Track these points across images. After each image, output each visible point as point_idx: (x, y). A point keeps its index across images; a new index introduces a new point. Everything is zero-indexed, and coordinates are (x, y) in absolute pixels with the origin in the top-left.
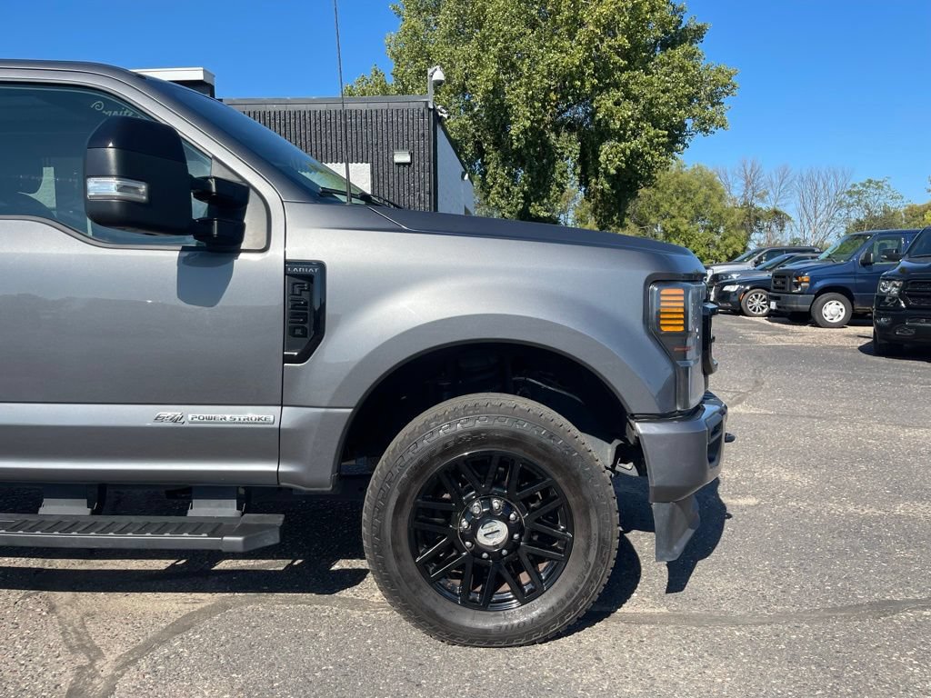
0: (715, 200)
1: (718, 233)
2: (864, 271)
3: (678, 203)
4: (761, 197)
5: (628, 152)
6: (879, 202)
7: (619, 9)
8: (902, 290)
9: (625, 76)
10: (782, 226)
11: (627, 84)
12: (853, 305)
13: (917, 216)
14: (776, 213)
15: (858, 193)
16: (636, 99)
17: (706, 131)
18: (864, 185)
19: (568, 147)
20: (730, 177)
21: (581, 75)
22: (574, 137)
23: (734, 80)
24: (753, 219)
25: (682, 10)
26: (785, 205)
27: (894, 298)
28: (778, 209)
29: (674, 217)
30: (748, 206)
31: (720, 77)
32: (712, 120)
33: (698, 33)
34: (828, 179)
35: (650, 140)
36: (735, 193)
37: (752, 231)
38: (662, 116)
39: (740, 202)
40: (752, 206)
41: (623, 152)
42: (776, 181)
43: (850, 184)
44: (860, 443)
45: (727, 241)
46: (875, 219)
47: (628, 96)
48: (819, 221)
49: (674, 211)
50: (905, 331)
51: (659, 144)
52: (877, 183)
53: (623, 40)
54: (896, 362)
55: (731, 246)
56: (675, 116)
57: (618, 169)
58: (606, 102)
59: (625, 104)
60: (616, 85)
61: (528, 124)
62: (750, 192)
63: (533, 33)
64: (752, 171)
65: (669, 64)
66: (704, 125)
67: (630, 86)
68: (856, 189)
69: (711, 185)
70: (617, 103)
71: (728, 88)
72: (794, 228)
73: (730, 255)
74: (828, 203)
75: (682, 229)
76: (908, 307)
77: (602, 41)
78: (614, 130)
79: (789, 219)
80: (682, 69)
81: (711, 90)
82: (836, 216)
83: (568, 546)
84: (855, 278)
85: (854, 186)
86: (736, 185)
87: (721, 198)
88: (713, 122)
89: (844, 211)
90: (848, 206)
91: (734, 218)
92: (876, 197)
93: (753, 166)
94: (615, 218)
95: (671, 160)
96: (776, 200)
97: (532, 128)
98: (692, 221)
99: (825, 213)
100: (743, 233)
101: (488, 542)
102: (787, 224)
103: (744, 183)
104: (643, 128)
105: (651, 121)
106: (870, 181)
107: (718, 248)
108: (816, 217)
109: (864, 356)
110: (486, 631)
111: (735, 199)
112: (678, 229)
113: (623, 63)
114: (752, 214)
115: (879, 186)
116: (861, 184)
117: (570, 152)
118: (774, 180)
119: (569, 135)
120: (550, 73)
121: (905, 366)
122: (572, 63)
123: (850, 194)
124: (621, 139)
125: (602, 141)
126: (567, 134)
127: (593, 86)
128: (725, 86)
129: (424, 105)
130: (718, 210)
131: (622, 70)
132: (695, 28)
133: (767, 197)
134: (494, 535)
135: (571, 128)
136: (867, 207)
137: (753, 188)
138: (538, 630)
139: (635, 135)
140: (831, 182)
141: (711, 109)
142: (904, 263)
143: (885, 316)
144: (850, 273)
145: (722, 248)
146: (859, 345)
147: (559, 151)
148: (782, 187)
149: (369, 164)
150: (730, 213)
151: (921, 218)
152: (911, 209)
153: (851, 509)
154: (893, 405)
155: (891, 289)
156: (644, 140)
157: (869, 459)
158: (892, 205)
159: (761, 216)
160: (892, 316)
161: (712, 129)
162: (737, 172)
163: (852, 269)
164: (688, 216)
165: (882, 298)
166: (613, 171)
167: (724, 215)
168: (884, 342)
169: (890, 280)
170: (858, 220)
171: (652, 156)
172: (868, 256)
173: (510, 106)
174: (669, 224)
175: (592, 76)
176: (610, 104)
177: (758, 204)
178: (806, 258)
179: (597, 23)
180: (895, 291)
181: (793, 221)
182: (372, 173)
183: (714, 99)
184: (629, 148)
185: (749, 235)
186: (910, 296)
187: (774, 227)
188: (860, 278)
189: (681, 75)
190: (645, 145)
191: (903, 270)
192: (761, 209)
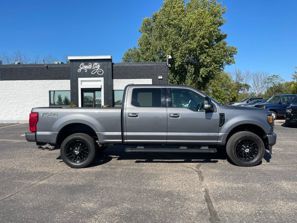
0: (228, 81)
1: (229, 91)
2: (279, 105)
3: (217, 82)
4: (242, 80)
5: (208, 71)
6: (277, 82)
7: (206, 33)
8: (292, 111)
9: (207, 50)
10: (248, 89)
11: (208, 52)
12: (277, 114)
13: (289, 86)
14: (246, 85)
15: (271, 79)
16: (210, 56)
17: (229, 64)
18: (272, 77)
19: (191, 69)
20: (232, 74)
21: (196, 50)
22: (192, 66)
23: (236, 50)
24: (239, 87)
25: (220, 30)
26: (249, 82)
27: (290, 113)
28: (247, 84)
29: (215, 86)
30: (237, 83)
31: (233, 50)
32: (231, 61)
33: (225, 36)
34: (262, 75)
35: (215, 68)
36: (234, 79)
37: (239, 90)
38: (217, 61)
39: (235, 82)
40: (239, 83)
41: (207, 71)
42: (246, 75)
43: (268, 76)
44: (289, 144)
45: (232, 93)
46: (276, 87)
47: (208, 56)
48: (259, 87)
49: (216, 85)
50: (293, 121)
51: (217, 68)
52: (276, 76)
53: (207, 41)
54: (291, 128)
55: (233, 95)
56: (221, 61)
57: (205, 75)
58: (202, 57)
59: (207, 58)
60: (205, 52)
61: (180, 63)
62: (238, 79)
63: (180, 38)
64: (238, 72)
65: (219, 46)
66: (228, 63)
67: (209, 53)
68: (270, 78)
69: (227, 77)
70: (205, 58)
71: (235, 52)
72: (252, 89)
73: (233, 98)
74: (261, 82)
75: (218, 90)
76: (294, 115)
77: (201, 41)
78: (205, 65)
79: (250, 87)
80: (223, 48)
81: (230, 53)
82: (264, 86)
83: (258, 152)
84: (277, 107)
85: (269, 77)
86: (234, 77)
87: (230, 81)
88: (231, 62)
89: (266, 84)
90: (268, 83)
91: (234, 87)
92: (276, 80)
93: (239, 71)
94: (202, 88)
95: (220, 73)
96: (246, 81)
97: (181, 64)
98: (221, 87)
99: (261, 85)
100: (236, 91)
101: (246, 152)
102: (249, 88)
103: (236, 76)
104: (212, 64)
105: (215, 62)
106: (274, 75)
107: (229, 96)
108: (258, 86)
109: (283, 127)
110: (247, 164)
111: (234, 81)
112: (217, 90)
113: (207, 47)
114: (239, 85)
115: (277, 77)
116: (271, 76)
117: (192, 71)
118: (245, 75)
119: (191, 66)
120: (186, 49)
121: (294, 129)
122: (194, 47)
123: (268, 79)
124: (207, 67)
125: (201, 67)
126: (190, 66)
127: (199, 53)
128: (234, 52)
129: (166, 64)
130: (229, 85)
131: (206, 48)
132: (224, 35)
133: (243, 80)
134: (247, 151)
135: (191, 64)
136: (273, 83)
137: (239, 78)
138: (254, 164)
139: (210, 66)
140: (262, 76)
141: (230, 58)
142: (291, 105)
143: (289, 118)
144: (276, 106)
145: (231, 96)
146: (281, 125)
147: (188, 70)
148: (248, 77)
149: (152, 79)
150: (233, 85)
151: (290, 86)
152: (287, 83)
153: (291, 153)
154: (293, 137)
155: (289, 111)
156: (213, 67)
157: (292, 146)
158: (281, 82)
159: (242, 86)
160: (290, 118)
161: (231, 64)
162: (234, 73)
163: (276, 105)
164: (220, 86)
165: (287, 113)
166: (204, 76)
167: (231, 86)
168: (288, 124)
169: (289, 109)
170: (271, 87)
171: (215, 72)
172: (280, 101)
173: (175, 58)
174: (214, 89)
175: (199, 50)
176: (204, 58)
177: (241, 82)
178: (262, 101)
179: (200, 37)
180: (290, 112)
181: (251, 87)
182: (152, 81)
183: (231, 55)
184: (209, 70)
185: (238, 91)
186: (294, 113)
187: (246, 89)
188: (278, 107)
189: (223, 49)
190: (213, 69)
191: (291, 106)
192: (242, 84)
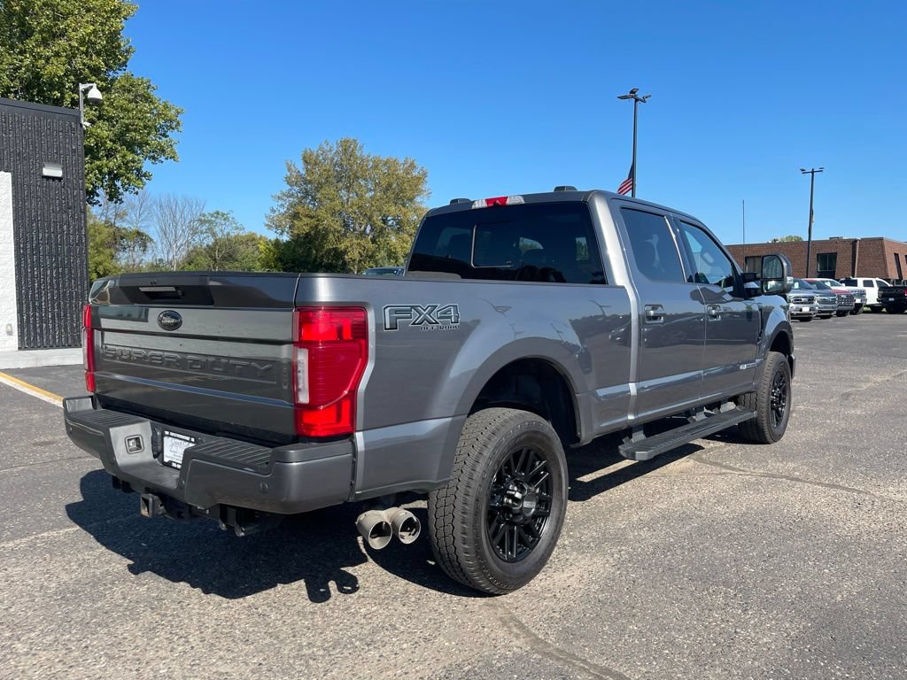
4: (124, 218)
6: (224, 230)
10: (145, 247)
14: (139, 234)
15: (208, 222)
18: (213, 216)
24: (119, 239)
26: (147, 227)
28: (141, 230)
30: (109, 224)
32: (162, 151)
34: (183, 208)
37: (117, 250)
39: (103, 220)
40: (115, 225)
42: (135, 203)
43: (201, 213)
52: (224, 215)
55: (100, 263)
68: (206, 219)
72: (155, 249)
74: (184, 228)
79: (151, 240)
85: (204, 215)
89: (196, 237)
91: (101, 237)
92: (223, 227)
96: (138, 222)
99: (182, 237)
100: (111, 252)
102: (148, 244)
106: (218, 213)
114: (118, 234)
115: (226, 218)
116: (210, 214)
123: (199, 220)
129: (75, 119)
133: (128, 218)
136: (215, 234)
148: (142, 209)
149: (8, 174)
158: (235, 234)
159: (125, 235)
170: (207, 246)
177: (121, 225)
181: (154, 243)
182: (14, 183)
185: (115, 253)
187: (137, 248)
192: (124, 229)
